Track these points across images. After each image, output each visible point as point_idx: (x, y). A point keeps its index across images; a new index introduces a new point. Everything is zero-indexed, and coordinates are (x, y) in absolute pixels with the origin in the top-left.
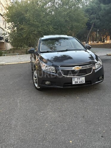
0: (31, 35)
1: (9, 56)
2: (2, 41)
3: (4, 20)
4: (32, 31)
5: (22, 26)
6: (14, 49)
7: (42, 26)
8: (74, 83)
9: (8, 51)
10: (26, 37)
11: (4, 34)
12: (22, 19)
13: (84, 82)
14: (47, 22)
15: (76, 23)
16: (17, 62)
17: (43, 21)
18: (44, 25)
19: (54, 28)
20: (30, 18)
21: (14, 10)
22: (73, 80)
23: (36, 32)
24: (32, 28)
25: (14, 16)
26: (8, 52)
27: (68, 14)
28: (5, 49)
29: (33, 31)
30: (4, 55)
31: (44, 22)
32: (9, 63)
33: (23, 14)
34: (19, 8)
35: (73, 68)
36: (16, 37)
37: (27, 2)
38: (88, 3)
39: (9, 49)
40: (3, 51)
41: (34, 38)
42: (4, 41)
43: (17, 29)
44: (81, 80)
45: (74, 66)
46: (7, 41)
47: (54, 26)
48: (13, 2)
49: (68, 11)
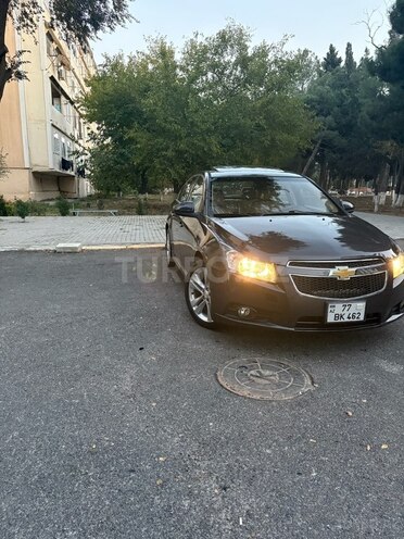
0: (156, 160)
1: (90, 218)
2: (68, 172)
3: (77, 115)
4: (158, 150)
5: (132, 134)
6: (98, 196)
7: (188, 135)
8: (331, 319)
9: (83, 200)
10: (139, 165)
11: (76, 152)
12: (130, 114)
13: (362, 318)
14: (203, 127)
15: (286, 136)
16: (122, 244)
17: (192, 123)
18: (195, 134)
19: (223, 146)
20: (155, 110)
21: (109, 88)
22: (329, 309)
23: (170, 153)
24: (161, 140)
25: (109, 102)
26: (85, 203)
27: (263, 106)
28: (76, 196)
29: (162, 149)
30: (74, 214)
31: (196, 125)
32: (94, 248)
33: (132, 100)
34: (124, 81)
35: (332, 272)
36: (111, 163)
37: (145, 67)
38: (305, 86)
39: (86, 195)
40: (69, 201)
41: (164, 170)
42: (73, 173)
43: (114, 141)
44: (352, 311)
45: (332, 266)
46: (81, 173)
47: (223, 138)
48: (106, 65)
49: (265, 100)
